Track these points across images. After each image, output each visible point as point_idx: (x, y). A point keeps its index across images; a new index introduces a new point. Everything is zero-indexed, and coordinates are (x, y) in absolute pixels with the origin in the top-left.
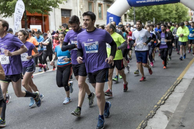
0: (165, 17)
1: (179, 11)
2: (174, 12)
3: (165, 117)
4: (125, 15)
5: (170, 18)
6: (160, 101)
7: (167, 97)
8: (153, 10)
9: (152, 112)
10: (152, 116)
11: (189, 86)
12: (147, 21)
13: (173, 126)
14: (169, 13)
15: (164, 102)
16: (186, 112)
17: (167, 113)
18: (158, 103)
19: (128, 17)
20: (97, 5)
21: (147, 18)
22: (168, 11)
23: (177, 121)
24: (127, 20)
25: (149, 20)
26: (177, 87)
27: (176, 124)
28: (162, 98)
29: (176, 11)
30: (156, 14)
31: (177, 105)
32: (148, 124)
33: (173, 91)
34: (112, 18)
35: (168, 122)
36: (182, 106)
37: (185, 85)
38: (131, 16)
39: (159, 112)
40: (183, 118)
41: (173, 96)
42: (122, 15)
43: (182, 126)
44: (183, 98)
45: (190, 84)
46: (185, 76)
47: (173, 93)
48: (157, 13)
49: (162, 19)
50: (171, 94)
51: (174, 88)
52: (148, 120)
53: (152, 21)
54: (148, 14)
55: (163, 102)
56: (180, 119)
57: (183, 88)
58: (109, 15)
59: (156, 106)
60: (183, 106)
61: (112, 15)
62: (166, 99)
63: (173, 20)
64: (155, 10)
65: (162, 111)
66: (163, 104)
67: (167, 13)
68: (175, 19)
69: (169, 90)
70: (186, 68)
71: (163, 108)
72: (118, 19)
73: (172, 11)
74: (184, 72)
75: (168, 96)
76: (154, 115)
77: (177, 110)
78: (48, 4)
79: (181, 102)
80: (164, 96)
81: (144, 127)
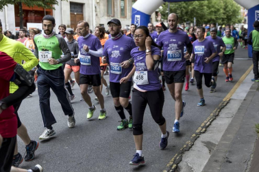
0: (209, 17)
1: (228, 9)
2: (222, 11)
3: (206, 150)
4: (157, 13)
5: (217, 18)
6: (200, 128)
7: (209, 123)
8: (194, 8)
9: (189, 143)
10: (189, 148)
11: (239, 109)
12: (185, 21)
13: (216, 161)
14: (215, 12)
15: (206, 130)
16: (234, 143)
17: (209, 145)
18: (197, 131)
21: (185, 17)
22: (213, 9)
23: (221, 155)
25: (188, 20)
26: (222, 110)
27: (220, 159)
28: (203, 125)
29: (225, 9)
30: (197, 13)
31: (222, 133)
32: (183, 159)
33: (218, 115)
34: (138, 16)
35: (210, 156)
36: (228, 136)
37: (234, 107)
38: (164, 15)
39: (198, 143)
40: (230, 152)
41: (218, 122)
42: (152, 12)
43: (227, 161)
44: (231, 125)
45: (241, 106)
46: (234, 96)
47: (218, 118)
48: (199, 12)
49: (206, 20)
50: (215, 119)
51: (219, 112)
52: (183, 152)
53: (193, 22)
54: (187, 13)
55: (204, 129)
56: (226, 152)
57: (231, 112)
58: (135, 12)
59: (194, 135)
60: (231, 136)
61: (139, 13)
62: (208, 126)
63: (220, 21)
64: (197, 7)
65: (202, 142)
66: (204, 133)
67: (212, 11)
68: (223, 20)
69: (212, 114)
71: (204, 137)
72: (146, 18)
73: (218, 10)
75: (211, 122)
76: (191, 147)
77: (222, 140)
79: (227, 130)
80: (205, 122)
81: (177, 162)
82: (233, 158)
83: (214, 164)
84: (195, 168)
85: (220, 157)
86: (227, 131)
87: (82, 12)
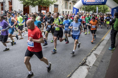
2: (102, 8)
3: (95, 56)
5: (101, 10)
9: (90, 53)
10: (89, 55)
13: (98, 61)
14: (100, 8)
15: (95, 50)
16: (104, 55)
17: (96, 55)
18: (93, 50)
19: (82, 9)
20: (69, 3)
23: (100, 59)
24: (82, 10)
26: (101, 43)
27: (99, 60)
28: (94, 48)
30: (94, 8)
31: (101, 51)
34: (75, 10)
35: (96, 59)
37: (105, 42)
38: (83, 9)
39: (93, 54)
40: (103, 58)
41: (99, 47)
42: (79, 8)
43: (102, 61)
44: (103, 49)
45: (107, 42)
46: (105, 38)
47: (99, 46)
52: (87, 57)
54: (91, 8)
56: (101, 58)
57: (104, 44)
58: (74, 8)
59: (91, 51)
60: (103, 53)
61: (75, 8)
68: (103, 11)
69: (97, 44)
70: (106, 35)
71: (94, 52)
72: (78, 10)
73: (101, 8)
74: (105, 36)
75: (97, 47)
77: (100, 54)
78: (49, 3)
81: (86, 60)
82: (104, 61)
83: (97, 62)
84: (91, 62)
85: (100, 60)
86: (102, 51)
87: (58, 7)
